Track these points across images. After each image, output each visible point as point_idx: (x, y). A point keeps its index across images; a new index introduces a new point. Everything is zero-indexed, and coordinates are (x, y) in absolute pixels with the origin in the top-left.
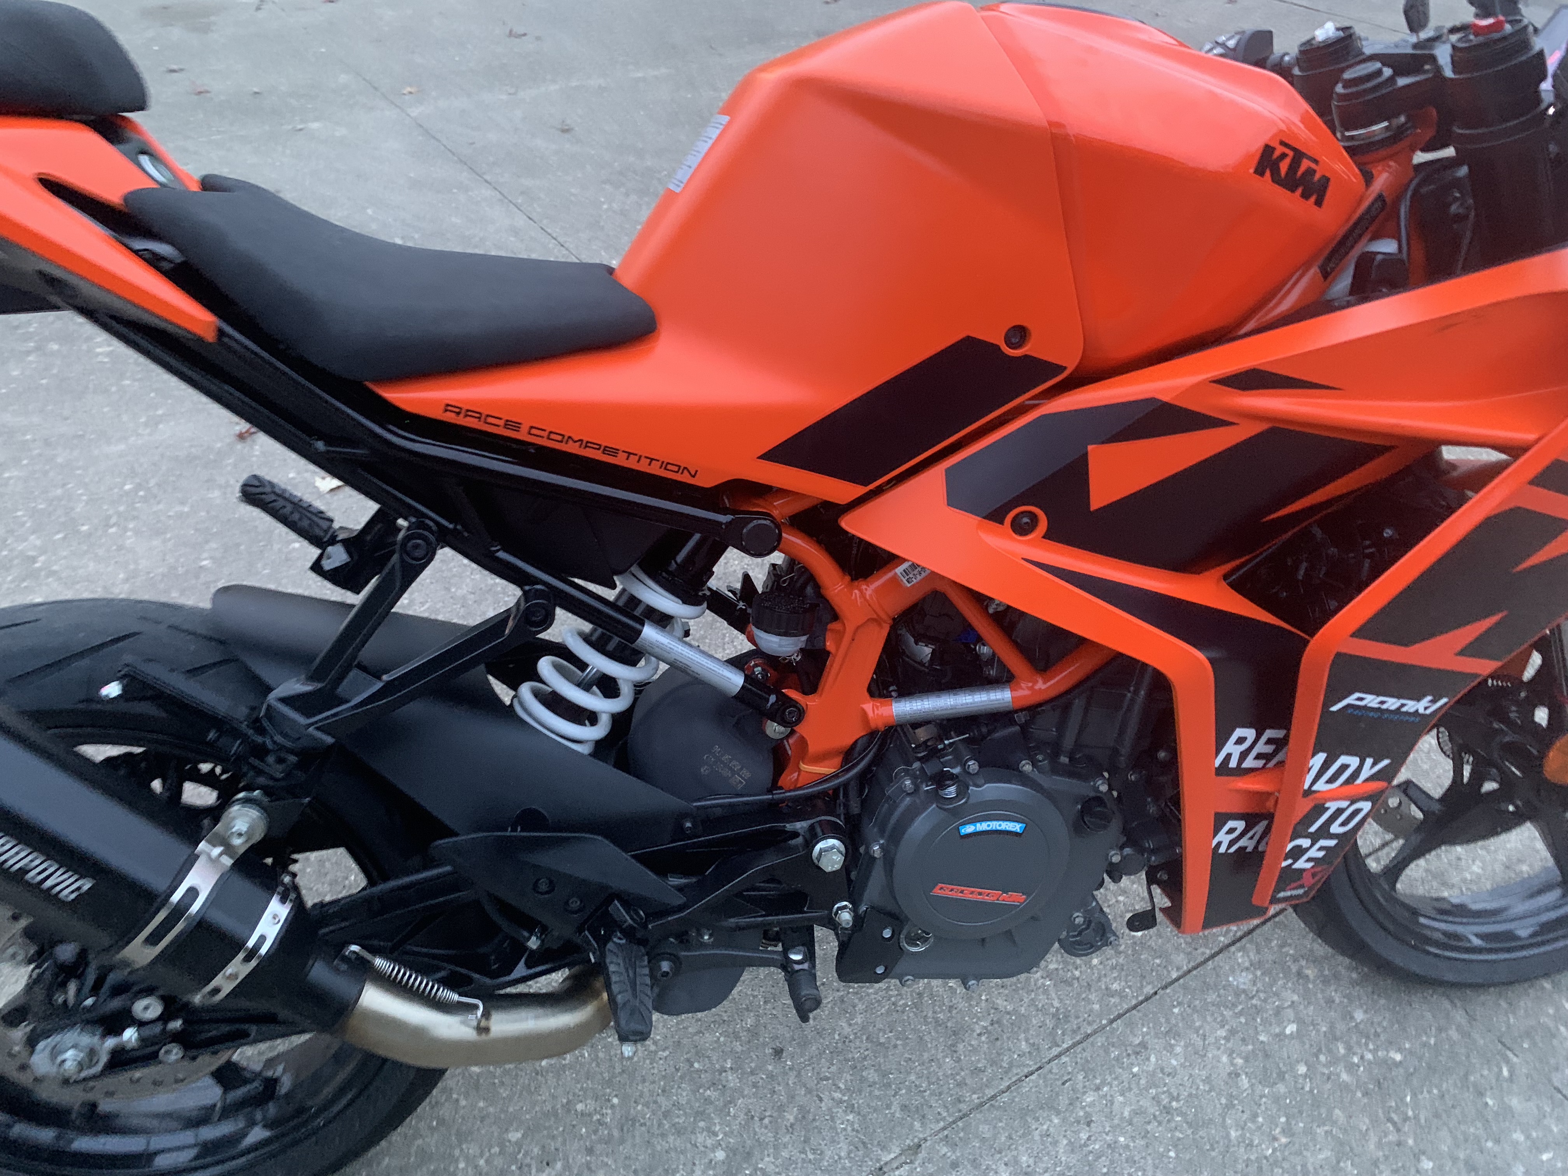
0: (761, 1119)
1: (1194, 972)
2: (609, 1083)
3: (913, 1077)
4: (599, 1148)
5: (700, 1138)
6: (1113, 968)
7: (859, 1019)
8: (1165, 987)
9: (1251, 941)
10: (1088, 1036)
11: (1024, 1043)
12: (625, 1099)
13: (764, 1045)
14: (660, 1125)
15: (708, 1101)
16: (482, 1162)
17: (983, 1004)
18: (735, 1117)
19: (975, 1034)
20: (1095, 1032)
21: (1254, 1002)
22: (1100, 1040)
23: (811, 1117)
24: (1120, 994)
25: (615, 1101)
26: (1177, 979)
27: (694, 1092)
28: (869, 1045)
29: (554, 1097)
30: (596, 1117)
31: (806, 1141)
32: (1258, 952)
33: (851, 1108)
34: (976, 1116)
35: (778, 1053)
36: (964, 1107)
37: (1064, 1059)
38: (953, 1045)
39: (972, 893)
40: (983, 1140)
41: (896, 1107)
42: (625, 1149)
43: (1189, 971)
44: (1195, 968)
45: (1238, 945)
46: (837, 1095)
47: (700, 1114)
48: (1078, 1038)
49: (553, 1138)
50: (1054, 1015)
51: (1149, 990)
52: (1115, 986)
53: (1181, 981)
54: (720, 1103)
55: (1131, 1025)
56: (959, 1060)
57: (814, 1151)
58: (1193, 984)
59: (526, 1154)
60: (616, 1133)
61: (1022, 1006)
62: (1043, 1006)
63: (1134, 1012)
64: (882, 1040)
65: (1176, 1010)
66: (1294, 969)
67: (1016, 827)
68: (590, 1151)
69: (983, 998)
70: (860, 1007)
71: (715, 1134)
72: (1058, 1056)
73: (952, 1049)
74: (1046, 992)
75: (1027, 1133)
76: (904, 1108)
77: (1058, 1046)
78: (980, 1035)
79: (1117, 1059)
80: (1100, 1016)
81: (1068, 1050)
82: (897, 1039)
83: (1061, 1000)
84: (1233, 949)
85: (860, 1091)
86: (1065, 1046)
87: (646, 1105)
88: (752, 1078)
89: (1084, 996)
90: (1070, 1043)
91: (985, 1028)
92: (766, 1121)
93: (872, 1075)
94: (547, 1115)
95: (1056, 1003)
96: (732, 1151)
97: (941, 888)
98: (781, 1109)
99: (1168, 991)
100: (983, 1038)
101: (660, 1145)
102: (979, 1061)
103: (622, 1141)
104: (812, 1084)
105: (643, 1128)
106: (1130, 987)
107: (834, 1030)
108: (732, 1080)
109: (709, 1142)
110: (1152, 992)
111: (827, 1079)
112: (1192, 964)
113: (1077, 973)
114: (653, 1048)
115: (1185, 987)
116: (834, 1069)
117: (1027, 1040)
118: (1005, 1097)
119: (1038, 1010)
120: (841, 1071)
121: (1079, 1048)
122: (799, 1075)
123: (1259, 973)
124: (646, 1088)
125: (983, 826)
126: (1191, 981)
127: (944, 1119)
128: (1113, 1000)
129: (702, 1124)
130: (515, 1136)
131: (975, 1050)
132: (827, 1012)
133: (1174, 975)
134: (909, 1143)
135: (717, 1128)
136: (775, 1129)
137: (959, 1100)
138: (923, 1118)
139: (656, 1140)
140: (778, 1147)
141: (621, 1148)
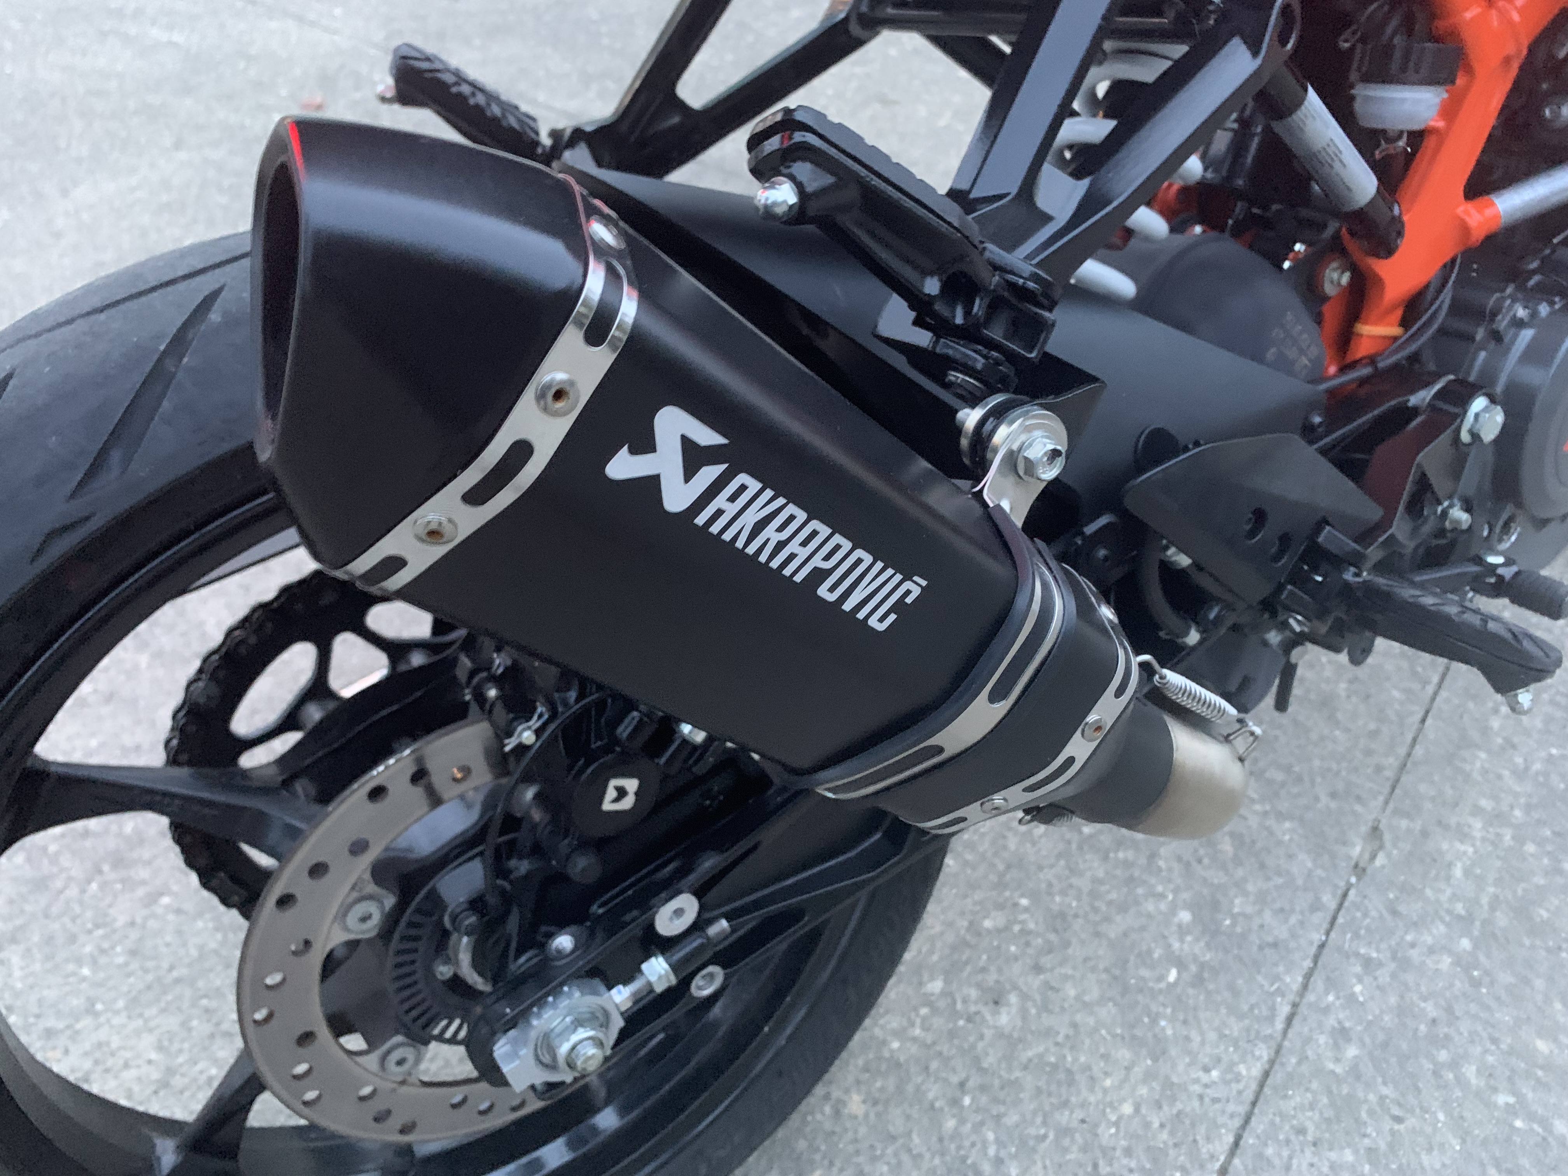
0: (1200, 861)
2: (1001, 885)
3: (1316, 762)
4: (1046, 961)
5: (1150, 906)
12: (1034, 896)
14: (1096, 910)
15: (1127, 864)
16: (917, 1032)
18: (1170, 870)
19: (1344, 700)
23: (1248, 840)
25: (1024, 902)
27: (1106, 858)
29: (950, 924)
30: (1017, 928)
31: (1262, 866)
33: (1281, 816)
34: (1407, 777)
36: (1388, 774)
37: (1444, 694)
40: (1433, 799)
41: (1324, 798)
42: (1076, 951)
47: (1130, 881)
49: (983, 970)
54: (1143, 861)
56: (1348, 730)
57: (1278, 874)
59: (965, 1001)
60: (1052, 937)
68: (1038, 969)
71: (1162, 896)
72: (1436, 693)
75: (1467, 777)
87: (1063, 893)
92: (1206, 861)
94: (954, 948)
96: (1193, 907)
100: (1354, 700)
101: (1113, 931)
102: (1366, 723)
103: (1067, 944)
105: (1080, 921)
109: (1163, 906)
118: (1419, 751)
124: (1047, 875)
127: (1379, 793)
129: (1140, 891)
130: (936, 986)
131: (1356, 715)
134: (1364, 829)
135: (1160, 889)
136: (1224, 867)
137: (1379, 769)
138: (1359, 799)
139: (1103, 928)
140: (1240, 885)
141: (1070, 951)
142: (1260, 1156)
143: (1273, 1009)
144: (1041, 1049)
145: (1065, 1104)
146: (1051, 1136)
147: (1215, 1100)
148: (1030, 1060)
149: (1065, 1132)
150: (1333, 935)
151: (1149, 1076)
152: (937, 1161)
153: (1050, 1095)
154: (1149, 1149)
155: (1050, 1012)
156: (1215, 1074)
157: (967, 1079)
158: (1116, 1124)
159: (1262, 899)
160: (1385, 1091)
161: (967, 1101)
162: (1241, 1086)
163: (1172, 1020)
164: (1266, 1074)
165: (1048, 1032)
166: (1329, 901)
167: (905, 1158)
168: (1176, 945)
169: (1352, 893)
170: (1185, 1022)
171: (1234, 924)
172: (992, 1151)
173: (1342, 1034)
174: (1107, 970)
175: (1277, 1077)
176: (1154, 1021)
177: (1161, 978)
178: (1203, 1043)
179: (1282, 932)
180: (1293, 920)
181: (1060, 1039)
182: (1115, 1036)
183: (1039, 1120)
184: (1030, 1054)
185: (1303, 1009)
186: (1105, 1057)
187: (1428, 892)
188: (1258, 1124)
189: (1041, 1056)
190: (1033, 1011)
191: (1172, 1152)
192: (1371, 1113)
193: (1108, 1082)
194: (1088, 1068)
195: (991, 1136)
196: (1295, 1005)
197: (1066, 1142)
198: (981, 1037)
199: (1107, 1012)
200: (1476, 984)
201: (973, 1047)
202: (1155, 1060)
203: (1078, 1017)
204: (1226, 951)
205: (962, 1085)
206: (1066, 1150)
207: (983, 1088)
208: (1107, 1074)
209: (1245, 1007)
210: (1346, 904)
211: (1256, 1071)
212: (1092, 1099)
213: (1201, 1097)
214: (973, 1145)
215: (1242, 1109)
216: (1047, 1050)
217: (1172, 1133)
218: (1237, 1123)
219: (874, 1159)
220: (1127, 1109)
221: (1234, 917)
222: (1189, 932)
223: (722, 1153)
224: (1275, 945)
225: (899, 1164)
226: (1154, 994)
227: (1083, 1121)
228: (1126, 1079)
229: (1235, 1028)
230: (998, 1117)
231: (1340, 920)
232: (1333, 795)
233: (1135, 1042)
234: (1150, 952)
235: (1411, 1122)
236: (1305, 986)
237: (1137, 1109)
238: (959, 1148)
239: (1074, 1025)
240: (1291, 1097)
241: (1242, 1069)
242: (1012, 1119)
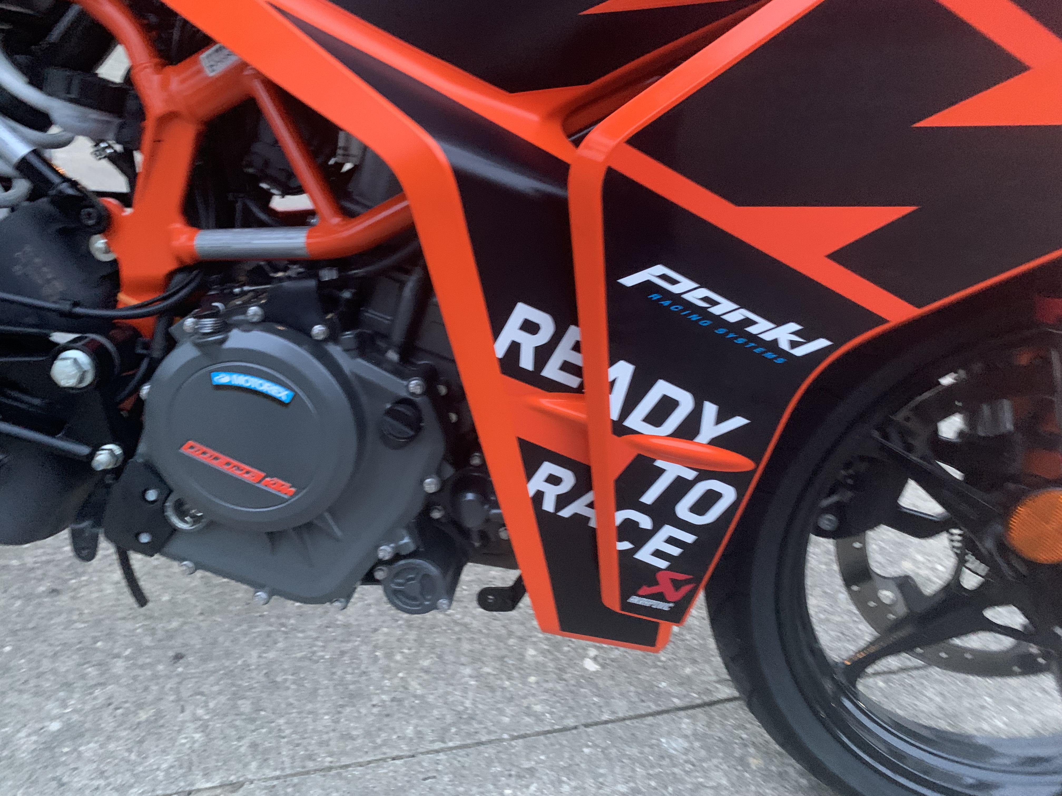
1: (628, 722)
3: (282, 721)
5: (50, 706)
6: (546, 691)
7: (271, 655)
8: (586, 726)
9: (706, 713)
10: (482, 743)
11: (411, 728)
12: (17, 649)
13: (171, 648)
14: (26, 682)
15: (83, 677)
17: (396, 681)
18: (95, 699)
19: (369, 704)
20: (490, 742)
21: (676, 770)
22: (490, 751)
23: (161, 722)
24: (539, 718)
26: (606, 722)
27: (79, 665)
28: (264, 679)
31: (141, 742)
32: (709, 725)
33: (204, 728)
34: (317, 777)
35: (178, 657)
36: (310, 765)
37: (442, 756)
38: (342, 706)
39: (228, 464)
41: (246, 742)
43: (624, 719)
44: (631, 718)
45: (690, 712)
46: (200, 712)
47: (68, 686)
48: (469, 742)
50: (459, 713)
51: (570, 722)
52: (538, 708)
53: (609, 726)
54: (92, 683)
55: (530, 749)
56: (337, 721)
57: (139, 754)
58: (620, 732)
61: (432, 694)
62: (453, 702)
63: (542, 737)
64: (279, 679)
65: (586, 750)
66: (738, 752)
67: (282, 394)
69: (401, 675)
70: (280, 645)
71: (66, 707)
72: (437, 752)
73: (338, 710)
74: (465, 690)
76: (254, 746)
77: (443, 742)
78: (374, 706)
79: (495, 776)
80: (505, 729)
81: (451, 749)
82: (294, 683)
83: (474, 702)
84: (682, 713)
85: (225, 715)
86: (451, 744)
87: (29, 661)
88: (138, 672)
89: (500, 706)
90: (458, 743)
91: (383, 701)
92: (119, 711)
93: (245, 706)
95: (468, 704)
97: (192, 447)
98: (140, 706)
99: (590, 730)
100: (375, 710)
102: (356, 728)
104: (185, 694)
106: (551, 713)
107: (242, 656)
108: (119, 666)
109: (55, 712)
110: (572, 724)
111: (202, 694)
112: (632, 714)
113: (507, 683)
114: (75, 617)
115: (609, 732)
116: (216, 688)
117: (416, 726)
118: (357, 772)
119: (445, 703)
120: (220, 693)
121: (462, 752)
122: (180, 683)
123: (697, 744)
124: (41, 647)
125: (240, 380)
126: (618, 729)
127: (283, 769)
128: (527, 719)
131: (358, 719)
132: (247, 639)
133: (605, 717)
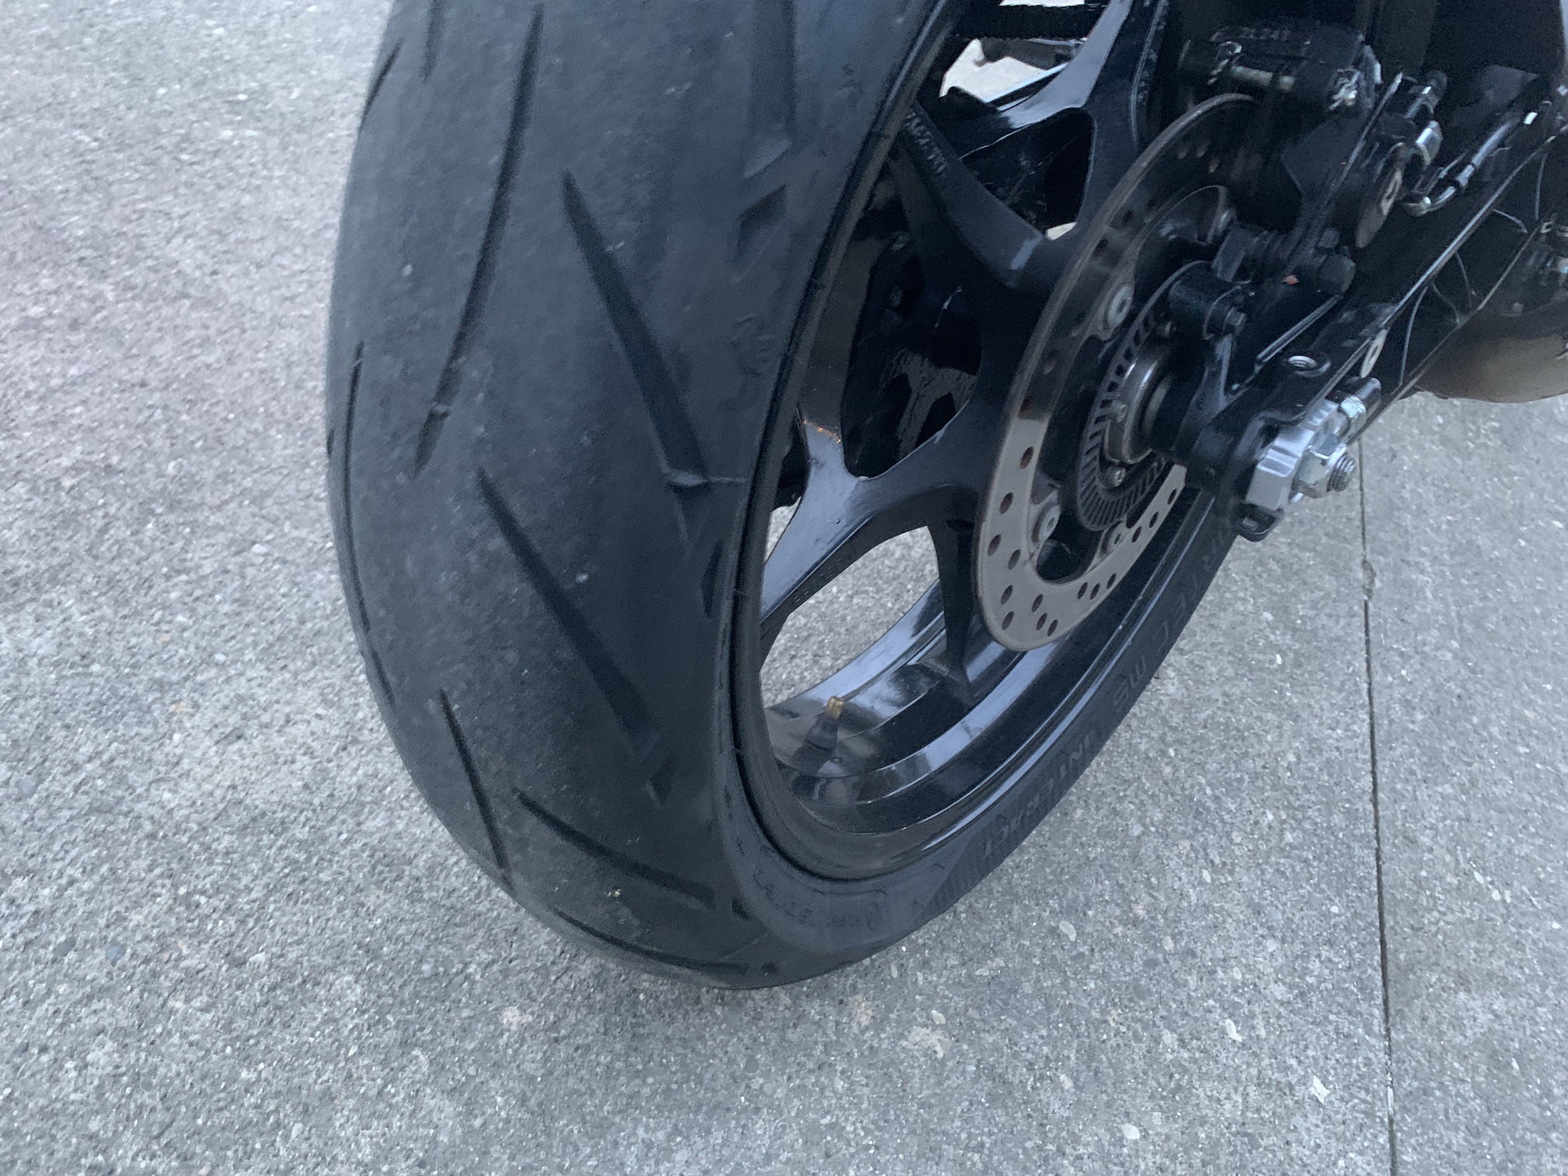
0: (1260, 576)
40: (1392, 543)
75: (1406, 530)
96: (1272, 609)
134: (1359, 561)
135: (1242, 595)
136: (1277, 581)
137: (1349, 520)
138: (1346, 540)
139: (1214, 621)
140: (1295, 594)
141: (1198, 638)
142: (1393, 790)
143: (1356, 684)
144: (1209, 712)
145: (1246, 755)
146: (1246, 777)
147: (1349, 751)
148: (1205, 720)
149: (1255, 776)
150: (1372, 634)
151: (1296, 734)
152: (1170, 800)
153: (1232, 748)
154: (1319, 787)
155: (1204, 684)
156: (1339, 731)
157: (1165, 734)
158: (1289, 769)
159: (1314, 605)
160: (1452, 743)
161: (1172, 752)
162: (1360, 740)
163: (1294, 692)
164: (1372, 733)
165: (1208, 700)
166: (1358, 609)
167: (1144, 797)
168: (1272, 637)
169: (1370, 605)
170: (1303, 694)
171: (1304, 623)
172: (1208, 791)
173: (1407, 704)
174: (1230, 653)
175: (1380, 735)
176: (1281, 691)
177: (1272, 662)
178: (1322, 708)
179: (1337, 631)
180: (1343, 622)
181: (1220, 704)
182: (1259, 703)
183: (1233, 766)
184: (1203, 715)
185: (1374, 685)
186: (1259, 718)
187: (1417, 607)
188: (1383, 768)
189: (1212, 717)
190: (1191, 683)
191: (1337, 789)
192: (1450, 759)
193: (1269, 738)
194: (1250, 728)
195: (1203, 781)
196: (1370, 684)
197: (1260, 783)
198: (1161, 702)
199: (1244, 685)
200: (1473, 671)
201: (1157, 710)
202: (1295, 721)
203: (1227, 688)
204: (1308, 643)
205: (1162, 739)
206: (1262, 790)
207: (1180, 742)
208: (1266, 732)
209: (1337, 683)
210: (1370, 612)
211: (1366, 729)
212: (1263, 751)
213: (1338, 748)
214: (1192, 787)
215: (1368, 756)
216: (1214, 713)
217: (1330, 775)
218: (1369, 766)
219: (1120, 800)
220: (1292, 758)
221: (1302, 618)
222: (1277, 628)
223: (1075, 756)
224: (1338, 639)
225: (1142, 803)
226: (1273, 673)
227: (1264, 767)
228: (1281, 736)
229: (1338, 698)
230: (1201, 766)
231: (1372, 624)
232: (1327, 535)
233: (1274, 708)
234: (1255, 641)
235: (1476, 765)
236: (1369, 669)
237: (1299, 758)
238: (1183, 789)
239: (1225, 694)
240: (1395, 749)
241: (1355, 727)
242: (1212, 766)
